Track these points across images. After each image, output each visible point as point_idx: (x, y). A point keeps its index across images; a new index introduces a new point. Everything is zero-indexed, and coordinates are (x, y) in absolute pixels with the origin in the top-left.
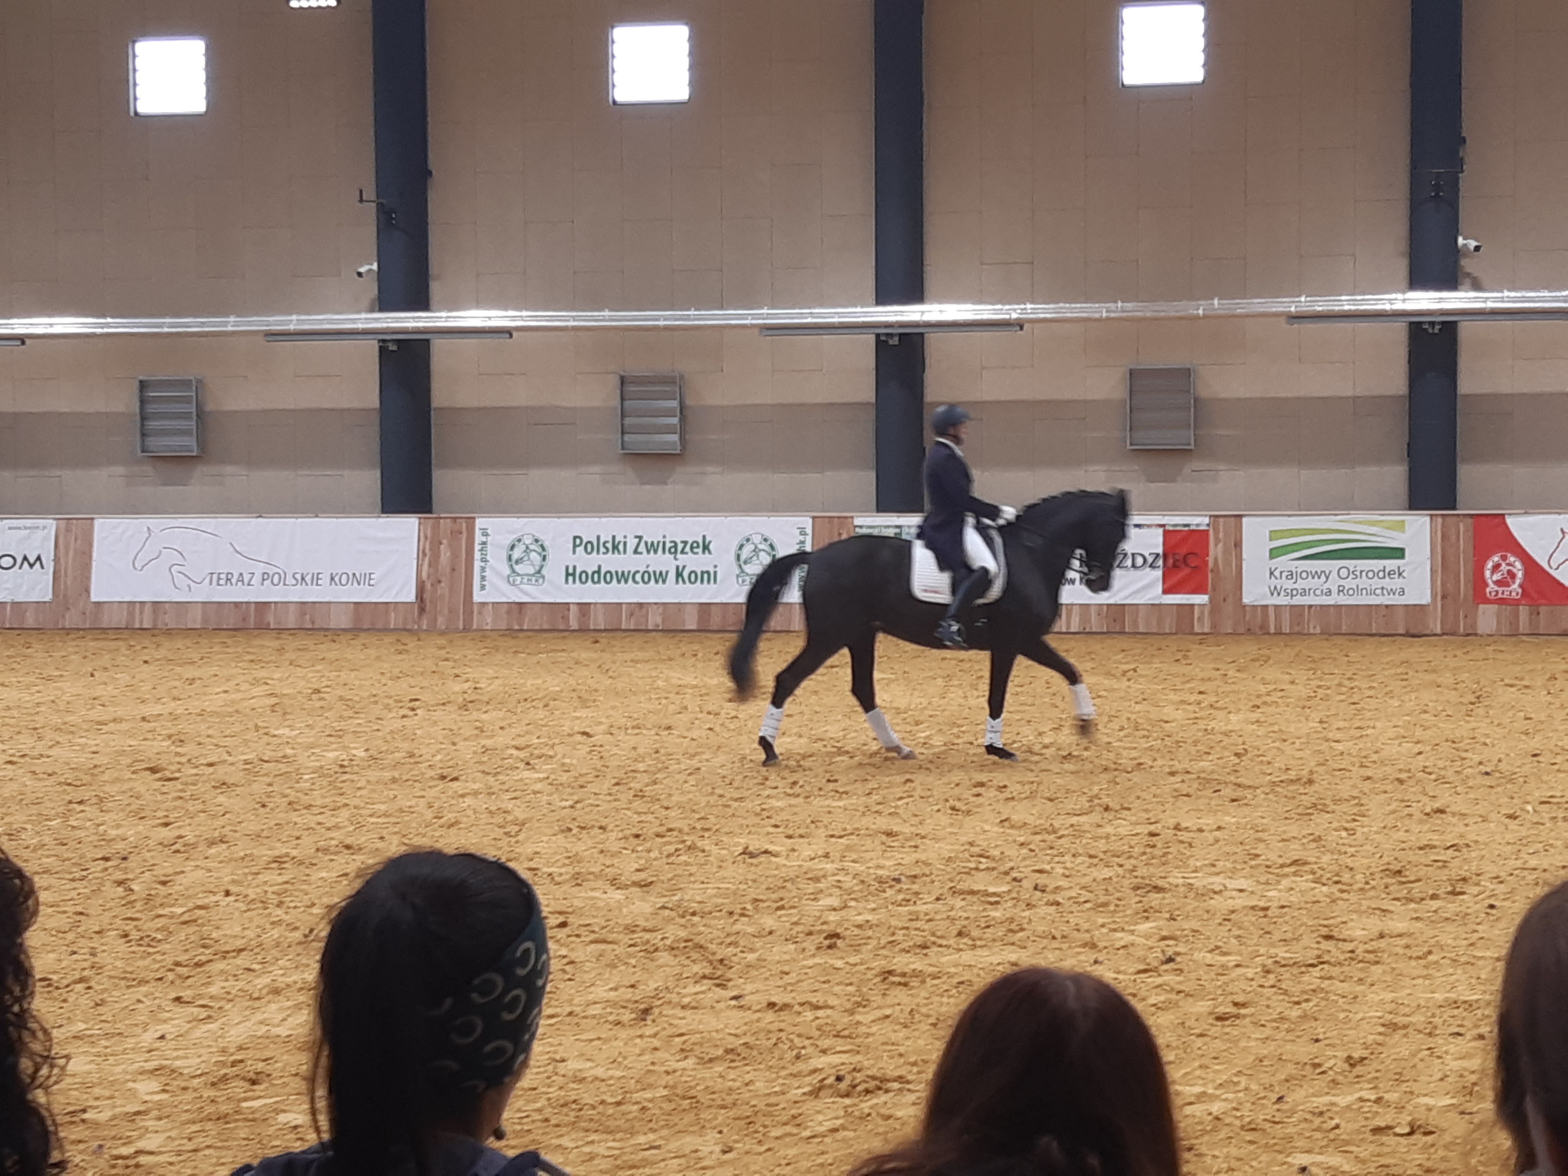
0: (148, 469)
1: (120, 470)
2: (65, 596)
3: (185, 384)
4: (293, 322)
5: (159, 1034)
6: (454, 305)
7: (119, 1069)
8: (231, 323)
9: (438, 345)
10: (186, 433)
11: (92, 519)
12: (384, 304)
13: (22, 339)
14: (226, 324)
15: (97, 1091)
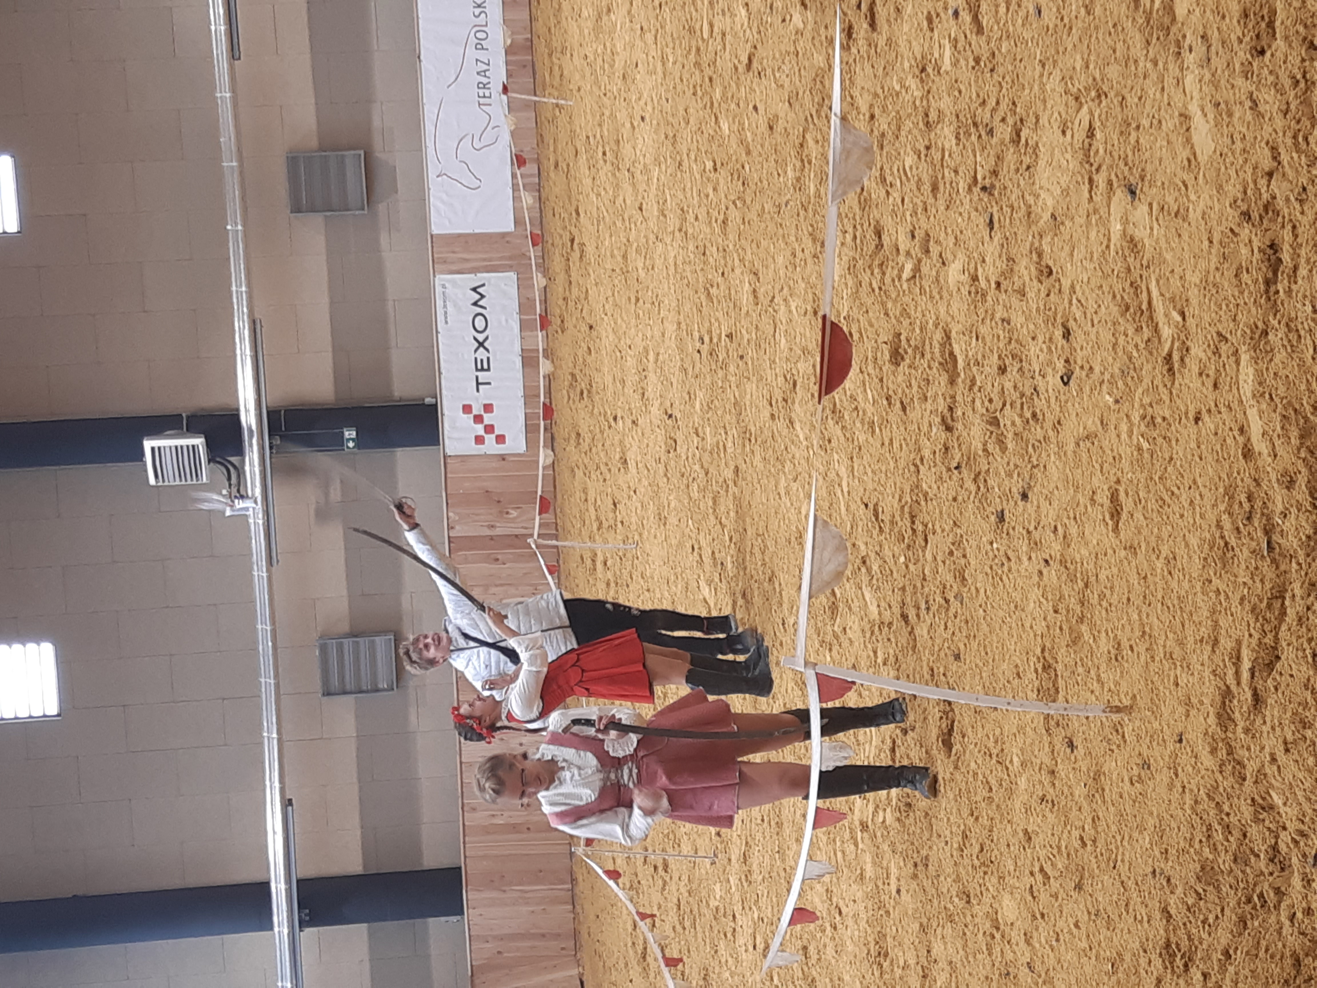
2: (510, 258)
11: (432, 236)
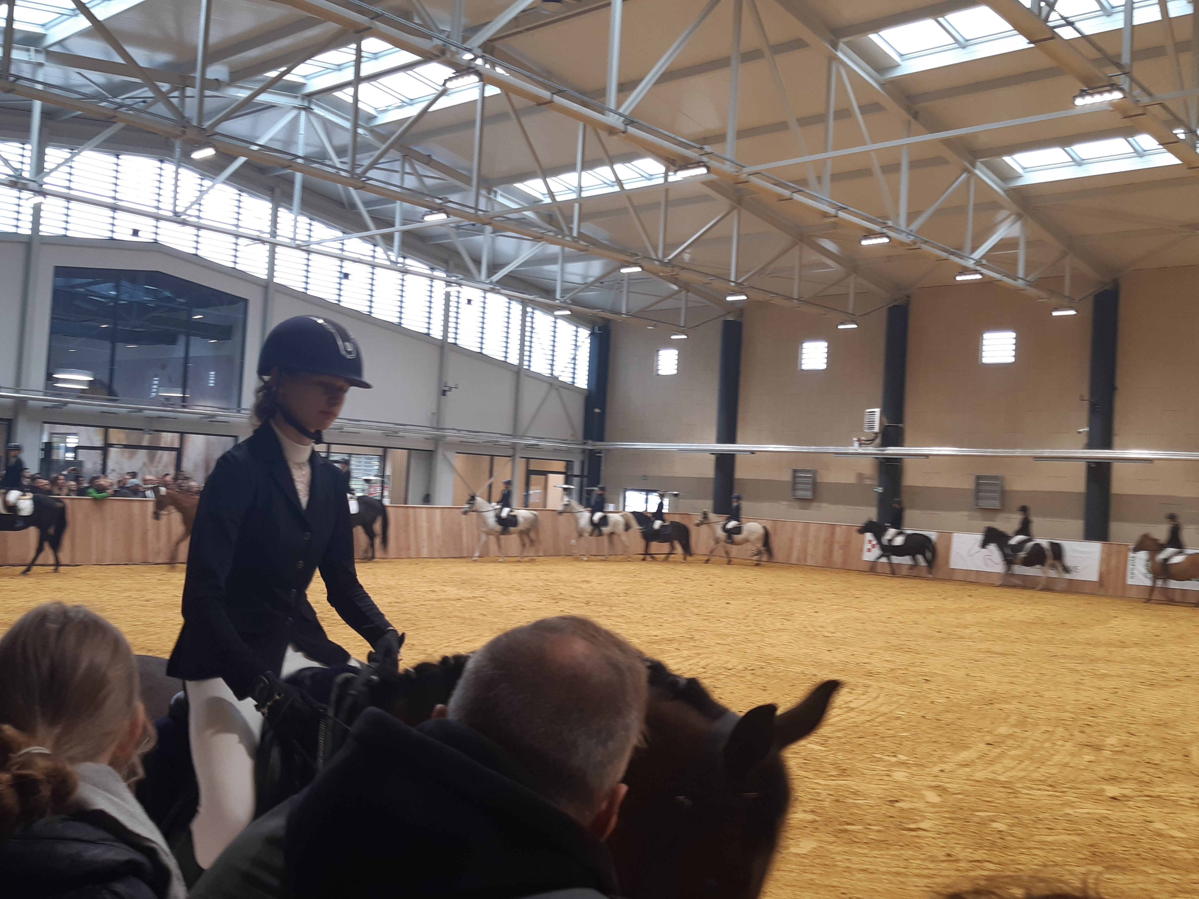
0: (977, 514)
1: (965, 513)
3: (995, 478)
4: (1047, 453)
5: (941, 769)
6: (1125, 447)
7: (918, 783)
8: (1018, 452)
9: (1116, 466)
10: (995, 499)
12: (1090, 445)
13: (927, 456)
14: (1014, 452)
15: (906, 792)
